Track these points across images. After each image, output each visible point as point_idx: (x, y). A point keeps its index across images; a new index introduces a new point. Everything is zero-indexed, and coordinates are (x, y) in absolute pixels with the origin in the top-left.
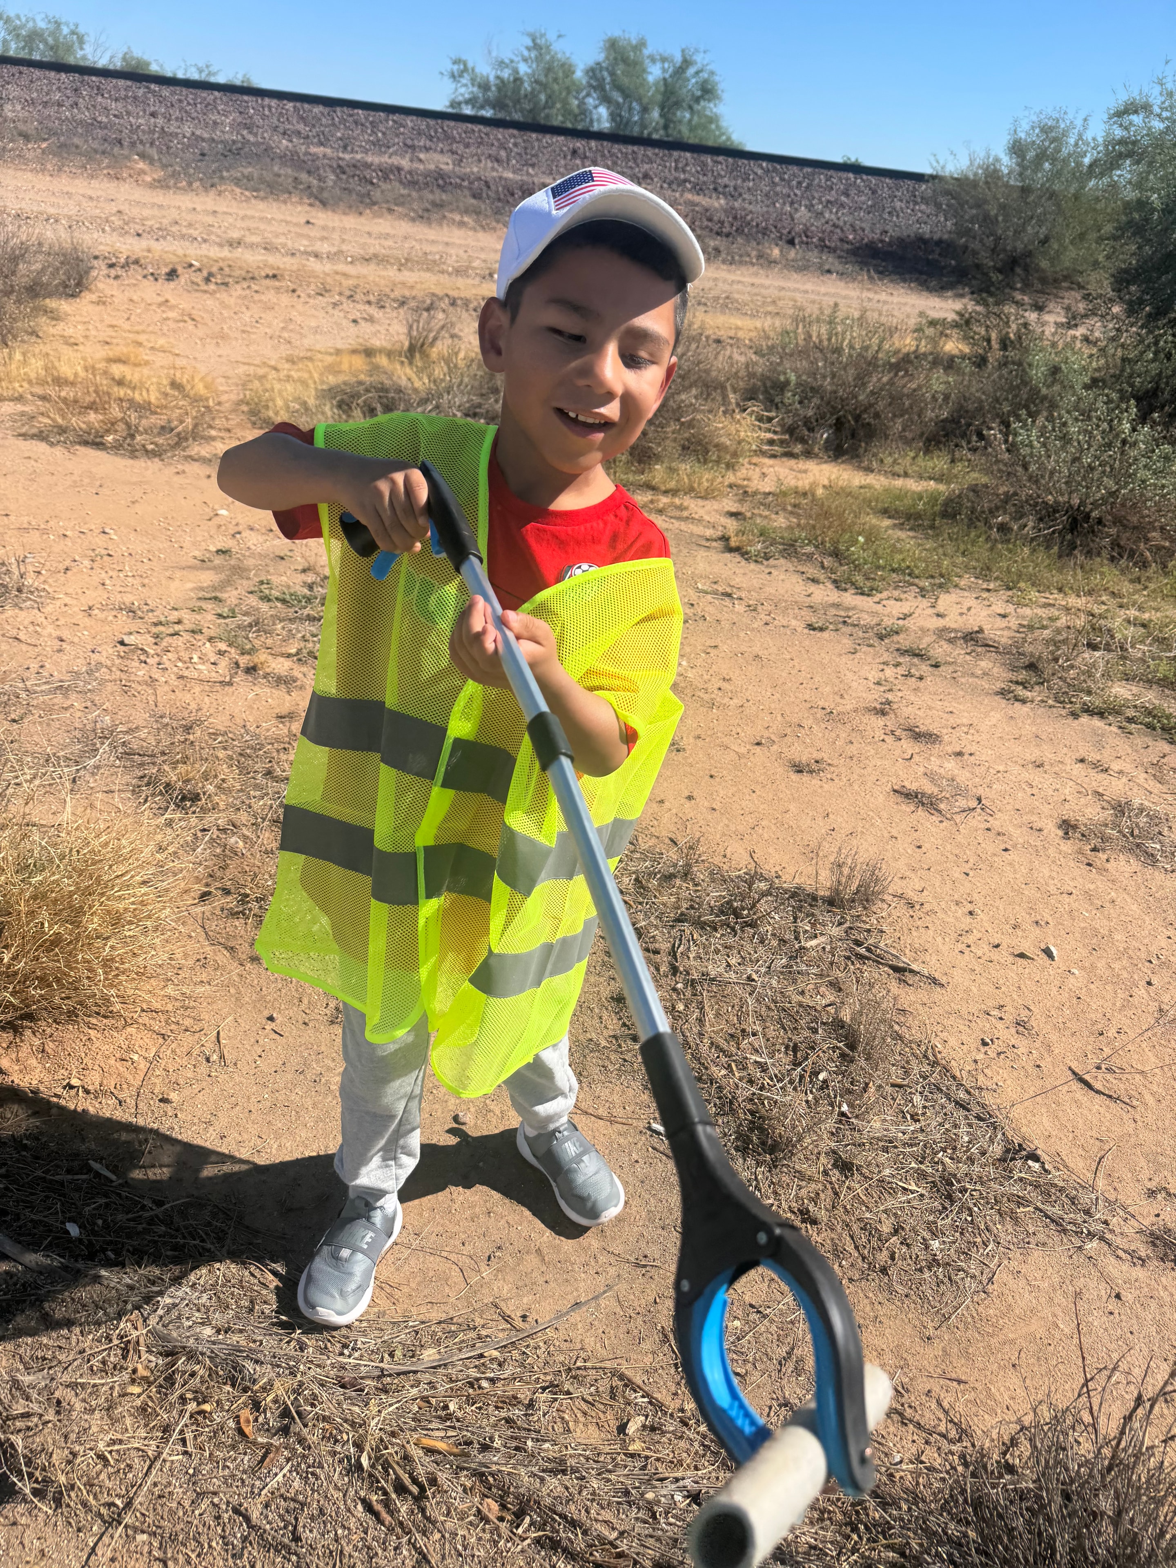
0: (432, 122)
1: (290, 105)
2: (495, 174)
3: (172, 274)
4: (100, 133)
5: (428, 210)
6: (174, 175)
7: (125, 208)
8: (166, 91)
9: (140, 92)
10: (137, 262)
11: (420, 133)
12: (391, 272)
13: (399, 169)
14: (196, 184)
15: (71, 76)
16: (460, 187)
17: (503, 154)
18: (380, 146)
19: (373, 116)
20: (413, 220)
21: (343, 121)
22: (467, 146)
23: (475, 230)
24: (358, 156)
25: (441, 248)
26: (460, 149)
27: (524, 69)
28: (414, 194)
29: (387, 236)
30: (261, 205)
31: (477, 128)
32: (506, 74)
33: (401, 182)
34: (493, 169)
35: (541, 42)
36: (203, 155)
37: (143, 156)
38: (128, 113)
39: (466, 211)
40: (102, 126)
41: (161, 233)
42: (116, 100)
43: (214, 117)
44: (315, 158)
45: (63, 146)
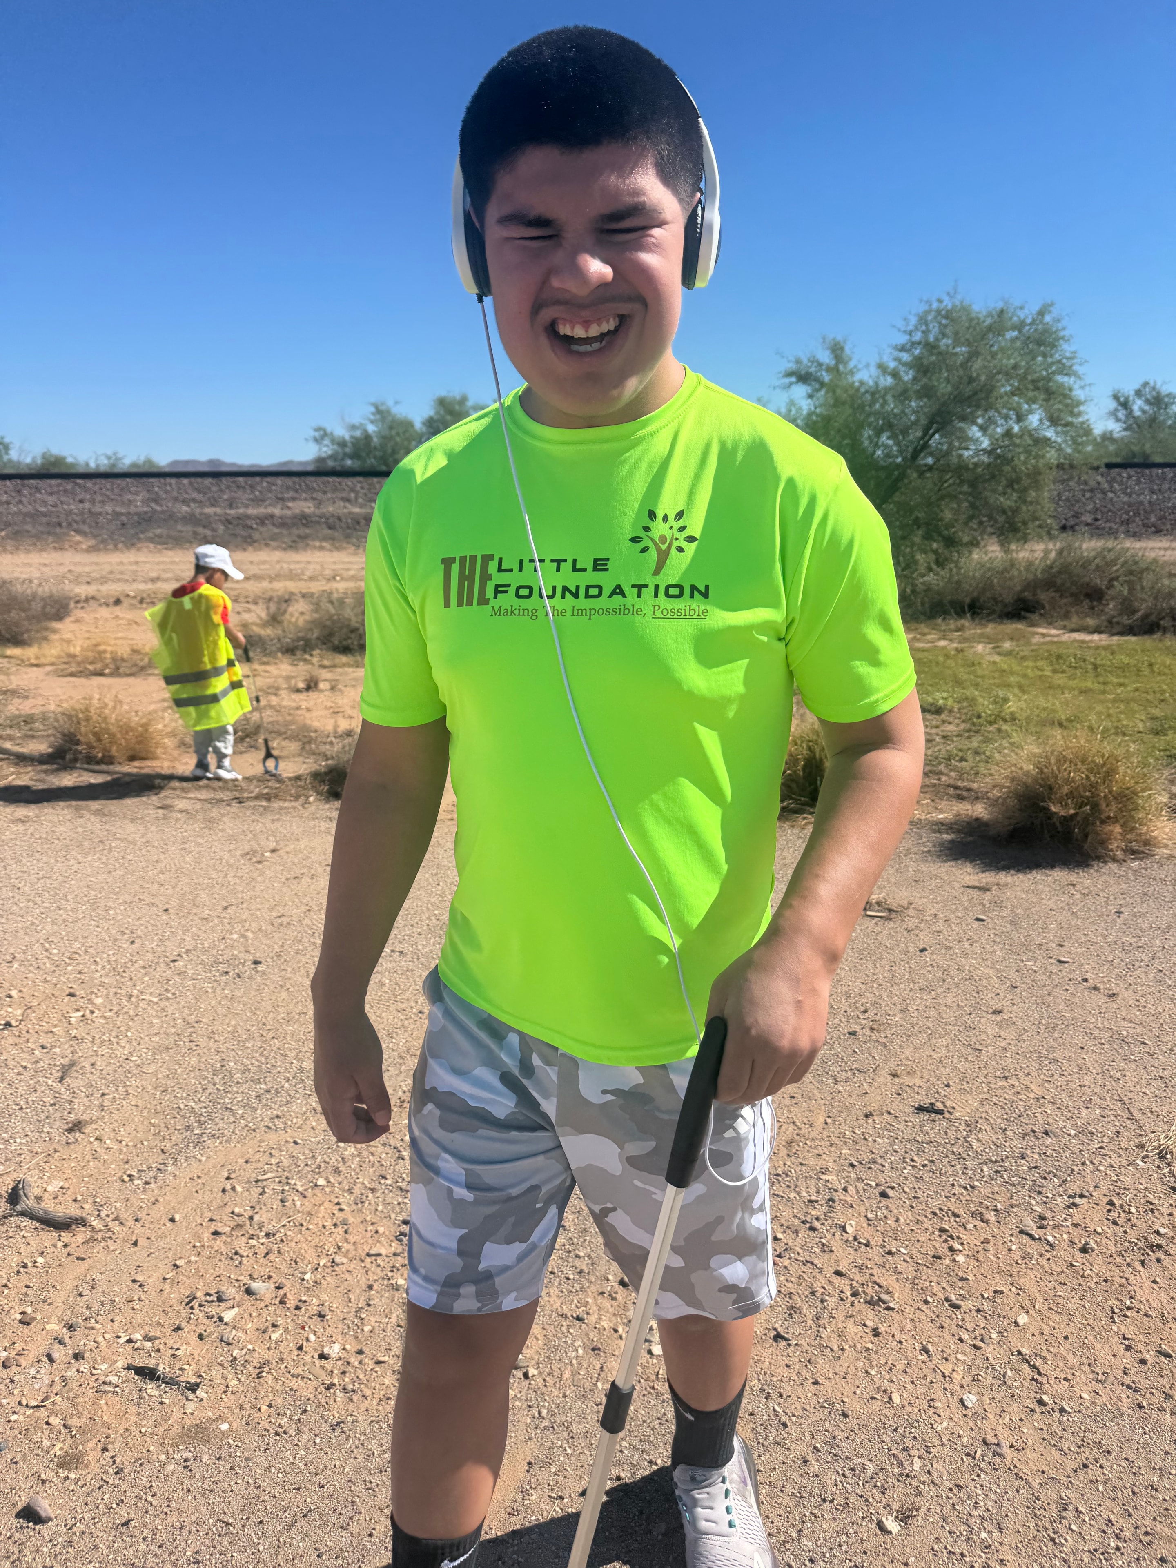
0: (296, 479)
1: (185, 481)
2: (345, 511)
3: (118, 602)
4: (44, 520)
5: (294, 541)
6: (103, 541)
7: (72, 568)
8: (89, 484)
9: (69, 487)
10: (93, 598)
11: (288, 488)
12: (265, 584)
13: (272, 516)
14: (120, 546)
15: (14, 481)
16: (318, 523)
17: (352, 495)
18: (258, 501)
19: (250, 480)
20: (285, 549)
21: (228, 487)
22: (325, 493)
23: (330, 550)
24: (241, 511)
25: (302, 566)
26: (319, 495)
27: (371, 428)
28: (285, 532)
29: (264, 563)
30: (170, 553)
31: (331, 479)
32: (358, 433)
33: (274, 525)
34: (345, 507)
35: (383, 408)
36: (123, 524)
37: (78, 532)
38: (62, 503)
39: (324, 539)
40: (44, 515)
41: (103, 580)
42: (51, 494)
43: (129, 497)
44: (208, 516)
45: (17, 532)
